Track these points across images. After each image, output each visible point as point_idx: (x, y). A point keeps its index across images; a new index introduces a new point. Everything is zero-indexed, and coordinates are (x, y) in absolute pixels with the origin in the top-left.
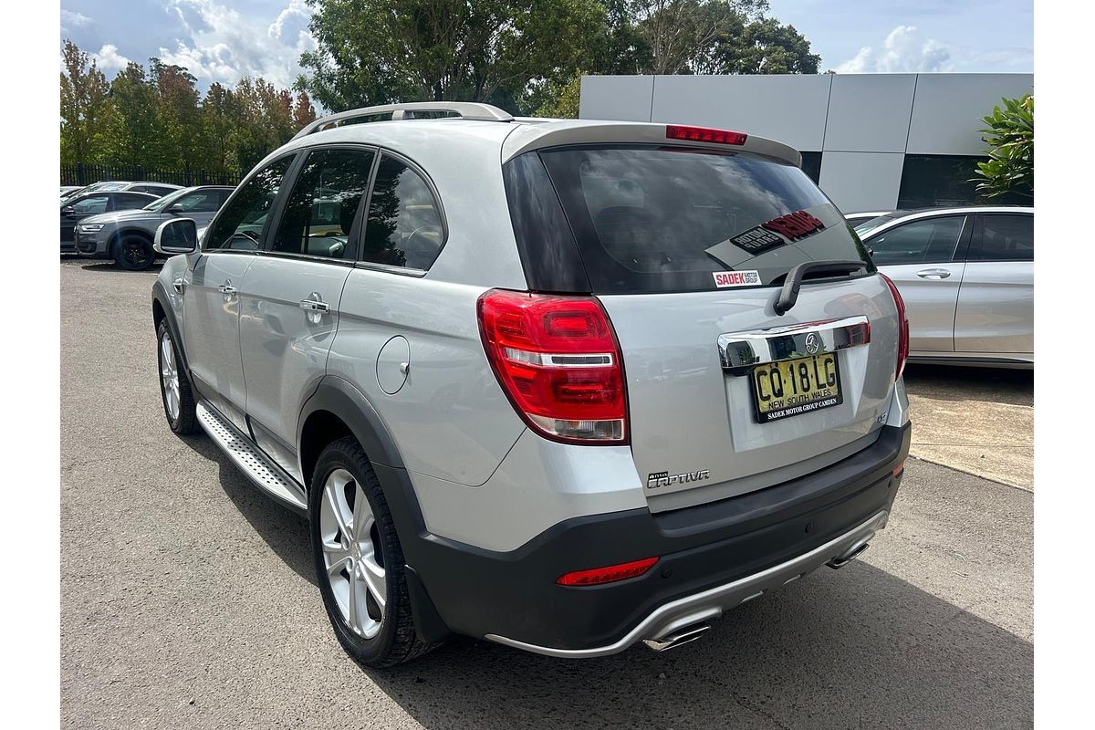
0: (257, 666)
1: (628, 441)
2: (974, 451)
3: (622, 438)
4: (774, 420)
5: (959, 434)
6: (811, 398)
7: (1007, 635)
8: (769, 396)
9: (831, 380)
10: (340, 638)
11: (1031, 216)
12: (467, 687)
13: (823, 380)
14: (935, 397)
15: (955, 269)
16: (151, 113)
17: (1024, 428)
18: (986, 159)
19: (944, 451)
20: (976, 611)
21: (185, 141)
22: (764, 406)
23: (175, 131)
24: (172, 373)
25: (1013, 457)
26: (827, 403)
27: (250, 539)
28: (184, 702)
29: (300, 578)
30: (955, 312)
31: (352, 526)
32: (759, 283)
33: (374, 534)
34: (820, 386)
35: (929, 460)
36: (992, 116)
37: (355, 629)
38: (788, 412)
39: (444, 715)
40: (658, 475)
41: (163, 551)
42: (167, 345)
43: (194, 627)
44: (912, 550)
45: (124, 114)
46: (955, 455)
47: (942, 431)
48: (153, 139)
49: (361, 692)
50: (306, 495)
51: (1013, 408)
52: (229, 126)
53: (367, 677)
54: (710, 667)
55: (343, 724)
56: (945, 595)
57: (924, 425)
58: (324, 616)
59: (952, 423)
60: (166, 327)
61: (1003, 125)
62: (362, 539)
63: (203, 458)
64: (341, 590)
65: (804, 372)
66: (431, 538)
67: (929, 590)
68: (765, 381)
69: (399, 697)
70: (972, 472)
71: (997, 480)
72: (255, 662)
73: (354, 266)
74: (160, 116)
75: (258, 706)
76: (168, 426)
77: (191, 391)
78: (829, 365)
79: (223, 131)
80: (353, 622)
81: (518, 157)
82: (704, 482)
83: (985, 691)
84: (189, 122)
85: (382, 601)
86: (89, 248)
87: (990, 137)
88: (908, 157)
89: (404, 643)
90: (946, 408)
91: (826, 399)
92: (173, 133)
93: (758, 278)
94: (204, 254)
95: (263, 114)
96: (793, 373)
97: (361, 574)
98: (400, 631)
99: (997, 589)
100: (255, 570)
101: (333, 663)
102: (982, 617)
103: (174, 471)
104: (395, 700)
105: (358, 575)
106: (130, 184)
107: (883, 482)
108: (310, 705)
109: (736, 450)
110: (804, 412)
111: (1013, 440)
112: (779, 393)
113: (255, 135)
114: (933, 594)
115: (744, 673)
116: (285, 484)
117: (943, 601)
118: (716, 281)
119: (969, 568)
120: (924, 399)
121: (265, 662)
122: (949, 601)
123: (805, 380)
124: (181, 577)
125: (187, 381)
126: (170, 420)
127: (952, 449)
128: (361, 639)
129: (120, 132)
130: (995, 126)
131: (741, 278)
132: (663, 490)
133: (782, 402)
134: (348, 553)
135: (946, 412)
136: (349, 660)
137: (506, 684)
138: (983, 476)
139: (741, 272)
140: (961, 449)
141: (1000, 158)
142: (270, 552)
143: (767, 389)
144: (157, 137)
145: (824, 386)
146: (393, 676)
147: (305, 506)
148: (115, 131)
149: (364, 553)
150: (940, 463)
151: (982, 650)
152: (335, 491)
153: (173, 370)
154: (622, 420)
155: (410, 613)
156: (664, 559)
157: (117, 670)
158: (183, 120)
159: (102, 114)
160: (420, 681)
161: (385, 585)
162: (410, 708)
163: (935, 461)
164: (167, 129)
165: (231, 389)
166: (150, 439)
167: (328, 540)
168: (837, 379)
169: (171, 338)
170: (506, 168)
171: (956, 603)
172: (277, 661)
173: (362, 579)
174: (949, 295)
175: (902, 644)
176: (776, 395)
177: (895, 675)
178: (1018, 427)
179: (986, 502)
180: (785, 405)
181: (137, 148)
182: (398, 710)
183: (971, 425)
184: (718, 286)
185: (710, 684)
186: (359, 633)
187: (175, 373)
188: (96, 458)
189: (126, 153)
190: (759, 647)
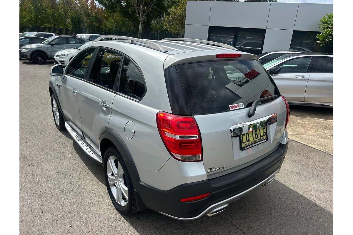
0: (89, 214)
1: (202, 160)
2: (308, 137)
3: (200, 159)
4: (246, 149)
5: (304, 131)
6: (258, 141)
7: (314, 203)
8: (245, 142)
9: (264, 134)
10: (114, 204)
11: (332, 58)
12: (152, 221)
13: (262, 134)
14: (298, 116)
15: (307, 75)
16: (41, 5)
17: (325, 128)
18: (319, 33)
19: (299, 137)
20: (305, 195)
21: (53, 15)
22: (243, 145)
23: (50, 11)
24: (56, 111)
25: (320, 139)
26: (263, 141)
27: (84, 169)
28: (69, 226)
29: (101, 183)
30: (306, 89)
31: (117, 173)
32: (243, 107)
33: (124, 176)
34: (261, 137)
35: (294, 140)
36: (322, 19)
37: (119, 202)
38: (251, 146)
39: (146, 230)
40: (210, 169)
41: (58, 173)
42: (54, 101)
43: (69, 200)
44: (287, 173)
45: (33, 5)
46: (302, 138)
47: (299, 129)
48: (42, 14)
49: (121, 222)
50: (102, 159)
51: (322, 120)
52: (68, 10)
53: (122, 217)
54: (224, 214)
55: (116, 234)
56: (296, 189)
57: (293, 127)
58: (108, 196)
59: (302, 126)
60: (54, 96)
61: (326, 23)
62: (120, 178)
63: (68, 138)
64: (114, 190)
65: (256, 133)
66: (142, 183)
67: (291, 187)
68: (244, 137)
69: (132, 224)
70: (307, 145)
71: (315, 148)
72: (89, 212)
73: (116, 94)
74: (44, 6)
75: (91, 227)
76: (56, 127)
77: (63, 118)
78: (264, 129)
79: (66, 12)
80: (118, 200)
81: (169, 68)
82: (225, 169)
83: (305, 223)
84: (54, 8)
85: (127, 197)
86: (24, 57)
87: (321, 26)
88: (294, 31)
89: (134, 210)
90: (300, 120)
91: (262, 140)
92: (49, 12)
93: (243, 105)
94: (66, 76)
95: (79, 6)
96: (253, 134)
97: (120, 188)
98: (133, 207)
99: (312, 187)
100: (86, 180)
101: (112, 213)
102: (306, 197)
103: (59, 143)
104: (131, 225)
105: (119, 187)
106: (36, 33)
107: (279, 162)
108: (106, 227)
109: (235, 159)
110: (256, 145)
111: (321, 133)
112: (248, 141)
113: (77, 13)
114: (292, 189)
115: (234, 216)
116: (95, 154)
117: (295, 191)
118: (230, 108)
119: (304, 180)
120: (294, 117)
121: (92, 212)
122: (297, 191)
123: (256, 135)
124: (64, 182)
125: (62, 114)
126: (57, 125)
127: (302, 136)
128: (120, 206)
129: (31, 12)
130: (323, 23)
131: (238, 106)
132: (212, 173)
133: (249, 143)
134: (116, 180)
135: (300, 122)
136: (117, 211)
137: (164, 219)
138: (310, 146)
139: (238, 104)
140: (305, 136)
141: (324, 33)
142: (91, 173)
143: (245, 140)
144: (44, 13)
145: (262, 136)
146: (130, 217)
147: (102, 162)
148: (30, 11)
149: (121, 182)
150: (297, 141)
151: (306, 208)
152: (111, 162)
153: (57, 109)
154: (200, 155)
155: (136, 202)
156: (212, 193)
157: (48, 215)
158: (52, 7)
159: (25, 5)
160: (138, 219)
161: (128, 193)
162: (136, 228)
163: (296, 140)
164: (47, 10)
165: (76, 121)
166: (50, 131)
167: (109, 175)
168: (266, 134)
169: (55, 100)
170: (165, 71)
171: (299, 192)
172: (95, 212)
173: (120, 189)
174: (304, 83)
175: (282, 206)
176: (247, 141)
177: (279, 217)
178: (323, 128)
179: (311, 156)
180: (250, 144)
181: (37, 17)
182: (132, 229)
183: (308, 127)
184: (231, 110)
185: (224, 219)
186: (120, 204)
187: (57, 110)
188: (34, 138)
189: (33, 19)
190: (239, 207)
